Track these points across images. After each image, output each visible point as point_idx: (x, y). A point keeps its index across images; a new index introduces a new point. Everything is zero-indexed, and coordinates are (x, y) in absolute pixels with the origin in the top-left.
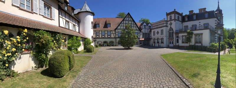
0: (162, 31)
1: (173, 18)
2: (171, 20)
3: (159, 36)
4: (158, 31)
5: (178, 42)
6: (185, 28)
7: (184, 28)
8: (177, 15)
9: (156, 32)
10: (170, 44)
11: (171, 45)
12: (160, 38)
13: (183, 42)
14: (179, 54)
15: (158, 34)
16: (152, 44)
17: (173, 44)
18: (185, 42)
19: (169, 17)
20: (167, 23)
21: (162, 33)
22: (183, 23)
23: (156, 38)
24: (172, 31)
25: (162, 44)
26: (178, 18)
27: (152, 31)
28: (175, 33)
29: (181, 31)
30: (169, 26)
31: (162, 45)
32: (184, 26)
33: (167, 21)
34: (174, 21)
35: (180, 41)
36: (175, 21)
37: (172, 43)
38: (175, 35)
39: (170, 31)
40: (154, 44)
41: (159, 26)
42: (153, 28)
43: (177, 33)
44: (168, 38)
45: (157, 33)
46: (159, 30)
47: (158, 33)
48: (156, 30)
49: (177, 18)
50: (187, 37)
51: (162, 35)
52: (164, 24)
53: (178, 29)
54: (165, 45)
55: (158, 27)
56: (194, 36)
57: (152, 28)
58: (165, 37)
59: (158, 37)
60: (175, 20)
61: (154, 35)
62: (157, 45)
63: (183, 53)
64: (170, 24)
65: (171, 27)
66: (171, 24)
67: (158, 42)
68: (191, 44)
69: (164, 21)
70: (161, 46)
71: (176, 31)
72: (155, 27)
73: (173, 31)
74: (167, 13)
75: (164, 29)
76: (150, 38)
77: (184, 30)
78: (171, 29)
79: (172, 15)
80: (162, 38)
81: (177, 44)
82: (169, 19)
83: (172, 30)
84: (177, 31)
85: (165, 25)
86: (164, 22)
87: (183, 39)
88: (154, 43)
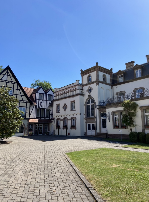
0: (73, 103)
1: (94, 79)
2: (90, 82)
3: (68, 113)
4: (65, 105)
5: (104, 125)
6: (117, 97)
7: (115, 96)
8: (101, 74)
9: (62, 106)
10: (88, 131)
11: (91, 132)
12: (69, 117)
13: (116, 126)
14: (107, 153)
15: (65, 110)
16: (54, 131)
17: (94, 131)
18: (120, 126)
19: (86, 77)
20: (82, 88)
21: (73, 108)
22: (115, 87)
23: (62, 118)
24: (93, 104)
25: (73, 130)
26: (104, 79)
27: (55, 103)
28: (97, 107)
29: (110, 104)
30: (87, 94)
31: (72, 132)
32: (115, 93)
33: (82, 85)
34: (95, 84)
35: (110, 124)
36: (98, 84)
37: (93, 129)
38: (98, 110)
39: (89, 103)
40: (57, 131)
41: (68, 95)
42: (57, 98)
43: (103, 107)
44: (85, 116)
45: (63, 108)
46: (68, 102)
47: (65, 107)
48: (62, 103)
49: (101, 79)
50: (124, 113)
51: (73, 112)
52: (76, 90)
53: (104, 99)
54: (78, 131)
55: (65, 95)
56: (139, 112)
57: (54, 98)
58: (78, 115)
59: (65, 116)
60: (98, 82)
61: (58, 111)
62: (63, 132)
63: (118, 151)
64: (87, 91)
65: (89, 96)
66: (91, 90)
67: (65, 127)
68: (134, 130)
69: (77, 85)
70: (71, 134)
71: (100, 102)
72: (61, 96)
73: (95, 103)
74: (81, 70)
75: (77, 99)
76: (51, 118)
77: (116, 101)
78: (91, 100)
79: (91, 74)
80: (74, 117)
81: (104, 130)
82: (86, 82)
83: (93, 101)
84: (102, 104)
85: (78, 92)
86: (77, 87)
87: (114, 119)
88: (58, 127)
